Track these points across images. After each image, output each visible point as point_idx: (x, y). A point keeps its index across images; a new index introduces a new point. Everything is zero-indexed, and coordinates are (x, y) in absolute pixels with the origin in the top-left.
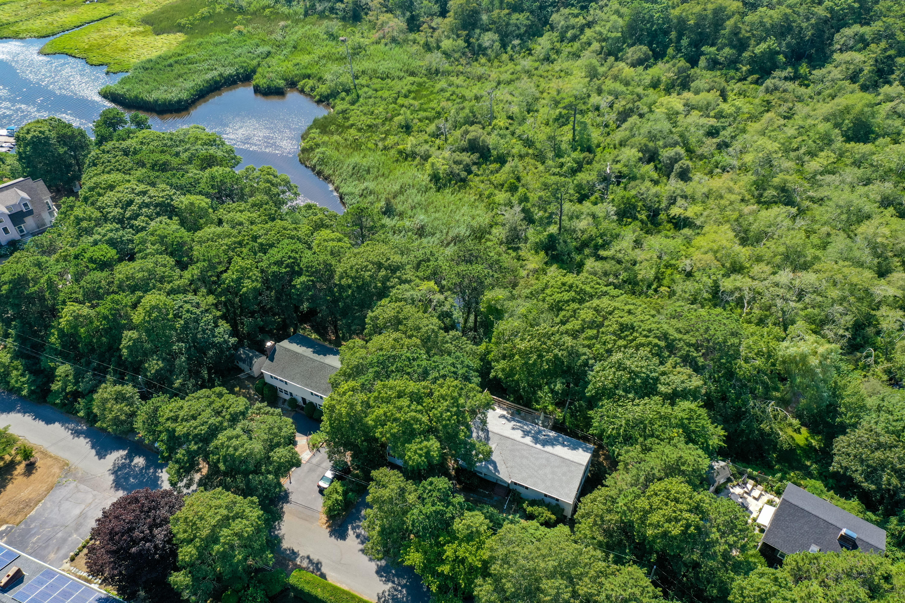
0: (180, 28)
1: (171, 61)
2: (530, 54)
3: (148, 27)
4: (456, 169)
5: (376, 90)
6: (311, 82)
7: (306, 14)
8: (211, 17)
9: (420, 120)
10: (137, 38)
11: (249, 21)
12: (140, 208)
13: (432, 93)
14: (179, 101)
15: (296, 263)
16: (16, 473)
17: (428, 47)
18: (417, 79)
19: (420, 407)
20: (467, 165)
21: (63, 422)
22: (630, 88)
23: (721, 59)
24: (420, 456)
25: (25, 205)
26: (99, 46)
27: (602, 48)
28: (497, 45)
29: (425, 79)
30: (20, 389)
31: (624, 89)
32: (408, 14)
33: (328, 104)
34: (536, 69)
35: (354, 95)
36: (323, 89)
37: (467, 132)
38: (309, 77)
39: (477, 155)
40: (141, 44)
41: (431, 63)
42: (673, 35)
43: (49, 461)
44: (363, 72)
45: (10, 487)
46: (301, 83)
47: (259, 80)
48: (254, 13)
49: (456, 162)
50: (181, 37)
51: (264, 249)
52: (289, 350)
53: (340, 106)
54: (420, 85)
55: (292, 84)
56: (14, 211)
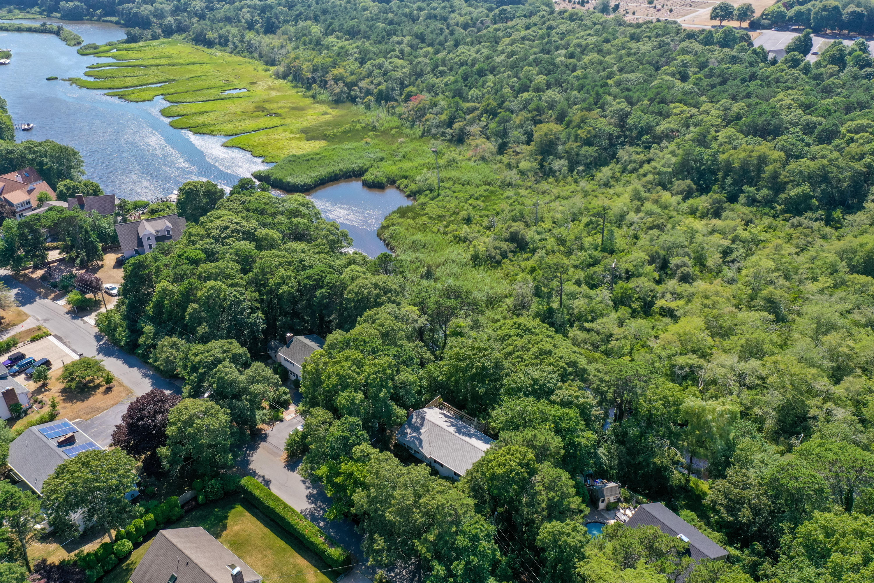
0: (325, 137)
1: (309, 157)
2: (593, 179)
3: (303, 135)
4: (493, 253)
5: (454, 192)
6: (406, 182)
7: (422, 136)
8: (350, 131)
9: (481, 217)
10: (293, 141)
11: (377, 136)
12: (232, 232)
13: (500, 198)
14: (305, 185)
15: (322, 279)
16: (98, 391)
17: (509, 166)
18: (491, 188)
19: (358, 370)
20: (505, 252)
21: (139, 368)
22: (666, 211)
23: (758, 197)
24: (347, 401)
25: (168, 232)
26: (264, 145)
27: (654, 179)
28: (565, 169)
29: (497, 189)
30: (120, 341)
31: (659, 210)
32: (500, 141)
33: (415, 199)
34: (593, 191)
35: (435, 194)
36: (413, 187)
37: (510, 227)
38: (406, 177)
39: (515, 245)
40: (293, 145)
41: (505, 177)
42: (720, 175)
43: (121, 389)
44: (449, 179)
45: (91, 399)
46: (399, 182)
47: (368, 177)
48: (384, 132)
49: (496, 248)
50: (324, 143)
51: (304, 268)
52: (302, 342)
53: (422, 199)
54: (492, 192)
55: (392, 182)
56: (160, 234)
